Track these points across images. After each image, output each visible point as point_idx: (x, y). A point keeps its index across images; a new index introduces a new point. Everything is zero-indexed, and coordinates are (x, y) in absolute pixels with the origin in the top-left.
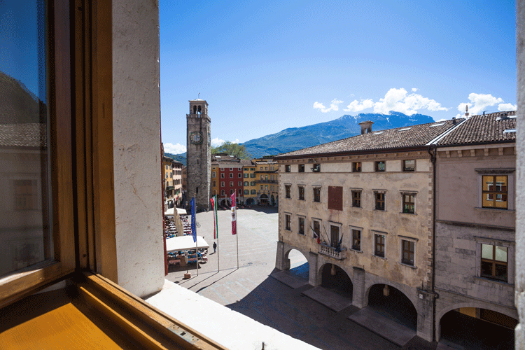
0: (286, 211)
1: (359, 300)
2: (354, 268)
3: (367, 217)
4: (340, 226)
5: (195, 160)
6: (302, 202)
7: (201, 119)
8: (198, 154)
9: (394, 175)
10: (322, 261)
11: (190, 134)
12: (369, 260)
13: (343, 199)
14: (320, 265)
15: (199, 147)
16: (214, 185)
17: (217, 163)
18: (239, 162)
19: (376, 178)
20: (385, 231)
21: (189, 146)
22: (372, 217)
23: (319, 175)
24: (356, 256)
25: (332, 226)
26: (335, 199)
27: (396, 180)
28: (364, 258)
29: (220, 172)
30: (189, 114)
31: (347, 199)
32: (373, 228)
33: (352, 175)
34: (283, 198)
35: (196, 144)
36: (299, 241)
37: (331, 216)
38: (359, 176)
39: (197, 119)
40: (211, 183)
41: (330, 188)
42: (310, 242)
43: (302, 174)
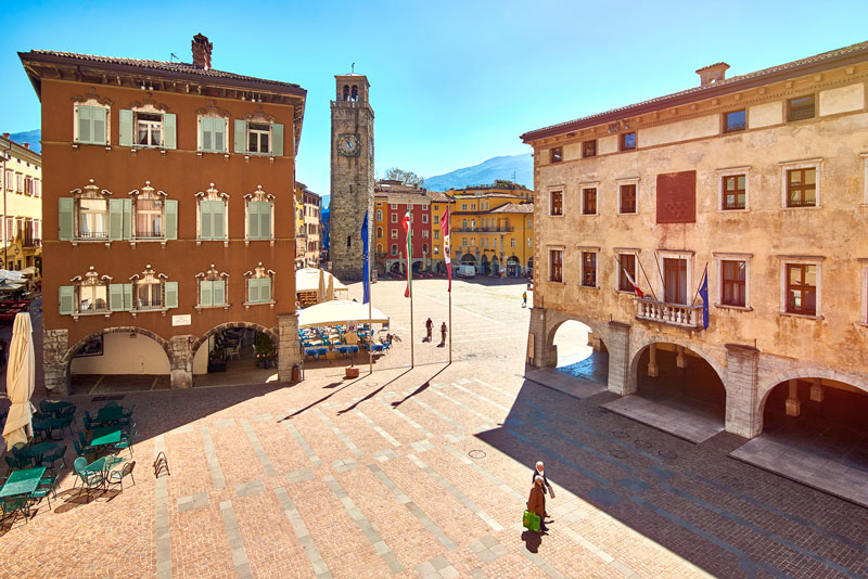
0: (550, 243)
1: (741, 419)
2: (727, 346)
3: (765, 228)
4: (687, 257)
5: (347, 185)
6: (590, 219)
7: (357, 110)
8: (352, 175)
9: (844, 122)
10: (641, 338)
11: (336, 138)
12: (772, 327)
13: (698, 196)
14: (636, 348)
15: (353, 162)
16: (380, 236)
17: (385, 194)
18: (424, 195)
19: (789, 137)
20: (817, 252)
21: (336, 160)
22: (778, 226)
23: (635, 155)
24: (733, 321)
25: (665, 259)
26: (677, 199)
27: (850, 132)
28: (756, 321)
29: (390, 211)
30: (334, 100)
31: (708, 196)
32: (782, 251)
33: (723, 139)
34: (543, 217)
35: (349, 157)
36: (582, 302)
37: (664, 238)
38: (740, 139)
39: (349, 110)
40: (374, 231)
41: (661, 179)
42: (612, 302)
43: (590, 161)
